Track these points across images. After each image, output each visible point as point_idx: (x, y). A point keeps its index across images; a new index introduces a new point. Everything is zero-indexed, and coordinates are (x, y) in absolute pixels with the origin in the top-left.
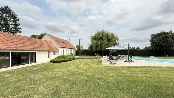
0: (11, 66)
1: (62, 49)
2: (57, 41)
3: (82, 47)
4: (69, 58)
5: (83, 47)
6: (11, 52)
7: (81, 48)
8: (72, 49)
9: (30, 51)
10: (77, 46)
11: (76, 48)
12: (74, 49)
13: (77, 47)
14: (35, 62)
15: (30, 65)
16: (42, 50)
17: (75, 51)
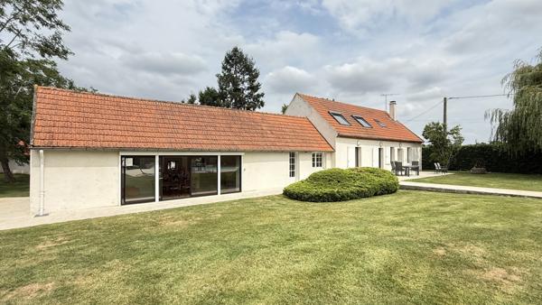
0: (160, 200)
1: (352, 144)
2: (332, 115)
3: (455, 131)
4: (358, 183)
5: (462, 133)
6: (157, 155)
7: (449, 137)
8: (400, 141)
9: (219, 154)
10: (427, 128)
11: (422, 138)
12: (414, 142)
13: (428, 131)
14: (240, 191)
15: (220, 197)
16: (261, 148)
17: (419, 149)
